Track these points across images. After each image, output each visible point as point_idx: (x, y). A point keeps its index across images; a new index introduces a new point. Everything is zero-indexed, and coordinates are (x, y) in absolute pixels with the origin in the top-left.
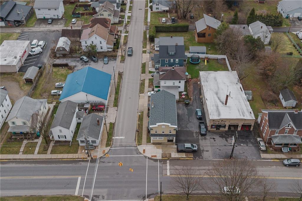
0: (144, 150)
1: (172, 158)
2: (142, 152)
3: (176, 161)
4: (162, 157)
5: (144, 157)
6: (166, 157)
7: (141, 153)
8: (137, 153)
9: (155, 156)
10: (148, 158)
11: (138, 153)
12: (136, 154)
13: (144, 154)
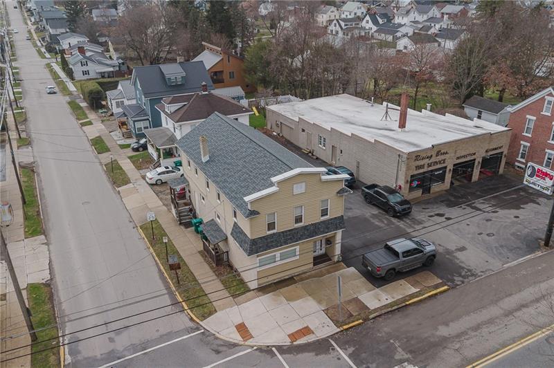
0: (242, 328)
1: (375, 310)
2: (236, 337)
3: (398, 315)
4: (337, 323)
5: (258, 353)
6: (351, 315)
7: (235, 345)
8: (218, 352)
9: (306, 331)
10: (280, 348)
11: (221, 349)
12: (214, 355)
13: (249, 342)
